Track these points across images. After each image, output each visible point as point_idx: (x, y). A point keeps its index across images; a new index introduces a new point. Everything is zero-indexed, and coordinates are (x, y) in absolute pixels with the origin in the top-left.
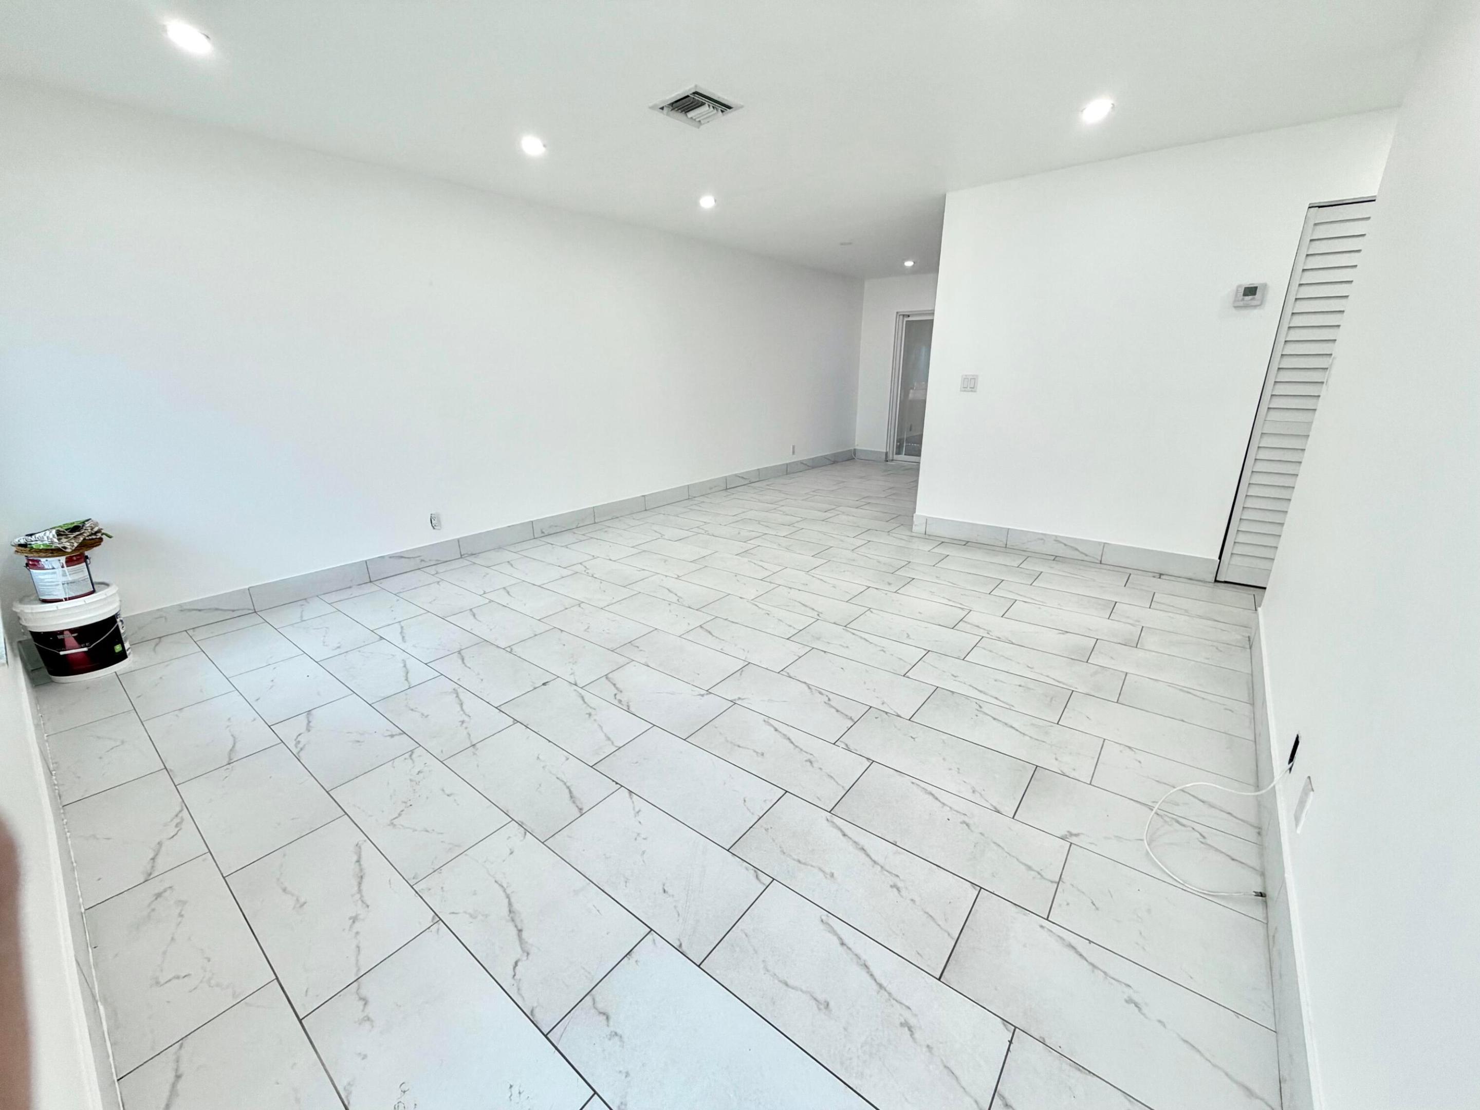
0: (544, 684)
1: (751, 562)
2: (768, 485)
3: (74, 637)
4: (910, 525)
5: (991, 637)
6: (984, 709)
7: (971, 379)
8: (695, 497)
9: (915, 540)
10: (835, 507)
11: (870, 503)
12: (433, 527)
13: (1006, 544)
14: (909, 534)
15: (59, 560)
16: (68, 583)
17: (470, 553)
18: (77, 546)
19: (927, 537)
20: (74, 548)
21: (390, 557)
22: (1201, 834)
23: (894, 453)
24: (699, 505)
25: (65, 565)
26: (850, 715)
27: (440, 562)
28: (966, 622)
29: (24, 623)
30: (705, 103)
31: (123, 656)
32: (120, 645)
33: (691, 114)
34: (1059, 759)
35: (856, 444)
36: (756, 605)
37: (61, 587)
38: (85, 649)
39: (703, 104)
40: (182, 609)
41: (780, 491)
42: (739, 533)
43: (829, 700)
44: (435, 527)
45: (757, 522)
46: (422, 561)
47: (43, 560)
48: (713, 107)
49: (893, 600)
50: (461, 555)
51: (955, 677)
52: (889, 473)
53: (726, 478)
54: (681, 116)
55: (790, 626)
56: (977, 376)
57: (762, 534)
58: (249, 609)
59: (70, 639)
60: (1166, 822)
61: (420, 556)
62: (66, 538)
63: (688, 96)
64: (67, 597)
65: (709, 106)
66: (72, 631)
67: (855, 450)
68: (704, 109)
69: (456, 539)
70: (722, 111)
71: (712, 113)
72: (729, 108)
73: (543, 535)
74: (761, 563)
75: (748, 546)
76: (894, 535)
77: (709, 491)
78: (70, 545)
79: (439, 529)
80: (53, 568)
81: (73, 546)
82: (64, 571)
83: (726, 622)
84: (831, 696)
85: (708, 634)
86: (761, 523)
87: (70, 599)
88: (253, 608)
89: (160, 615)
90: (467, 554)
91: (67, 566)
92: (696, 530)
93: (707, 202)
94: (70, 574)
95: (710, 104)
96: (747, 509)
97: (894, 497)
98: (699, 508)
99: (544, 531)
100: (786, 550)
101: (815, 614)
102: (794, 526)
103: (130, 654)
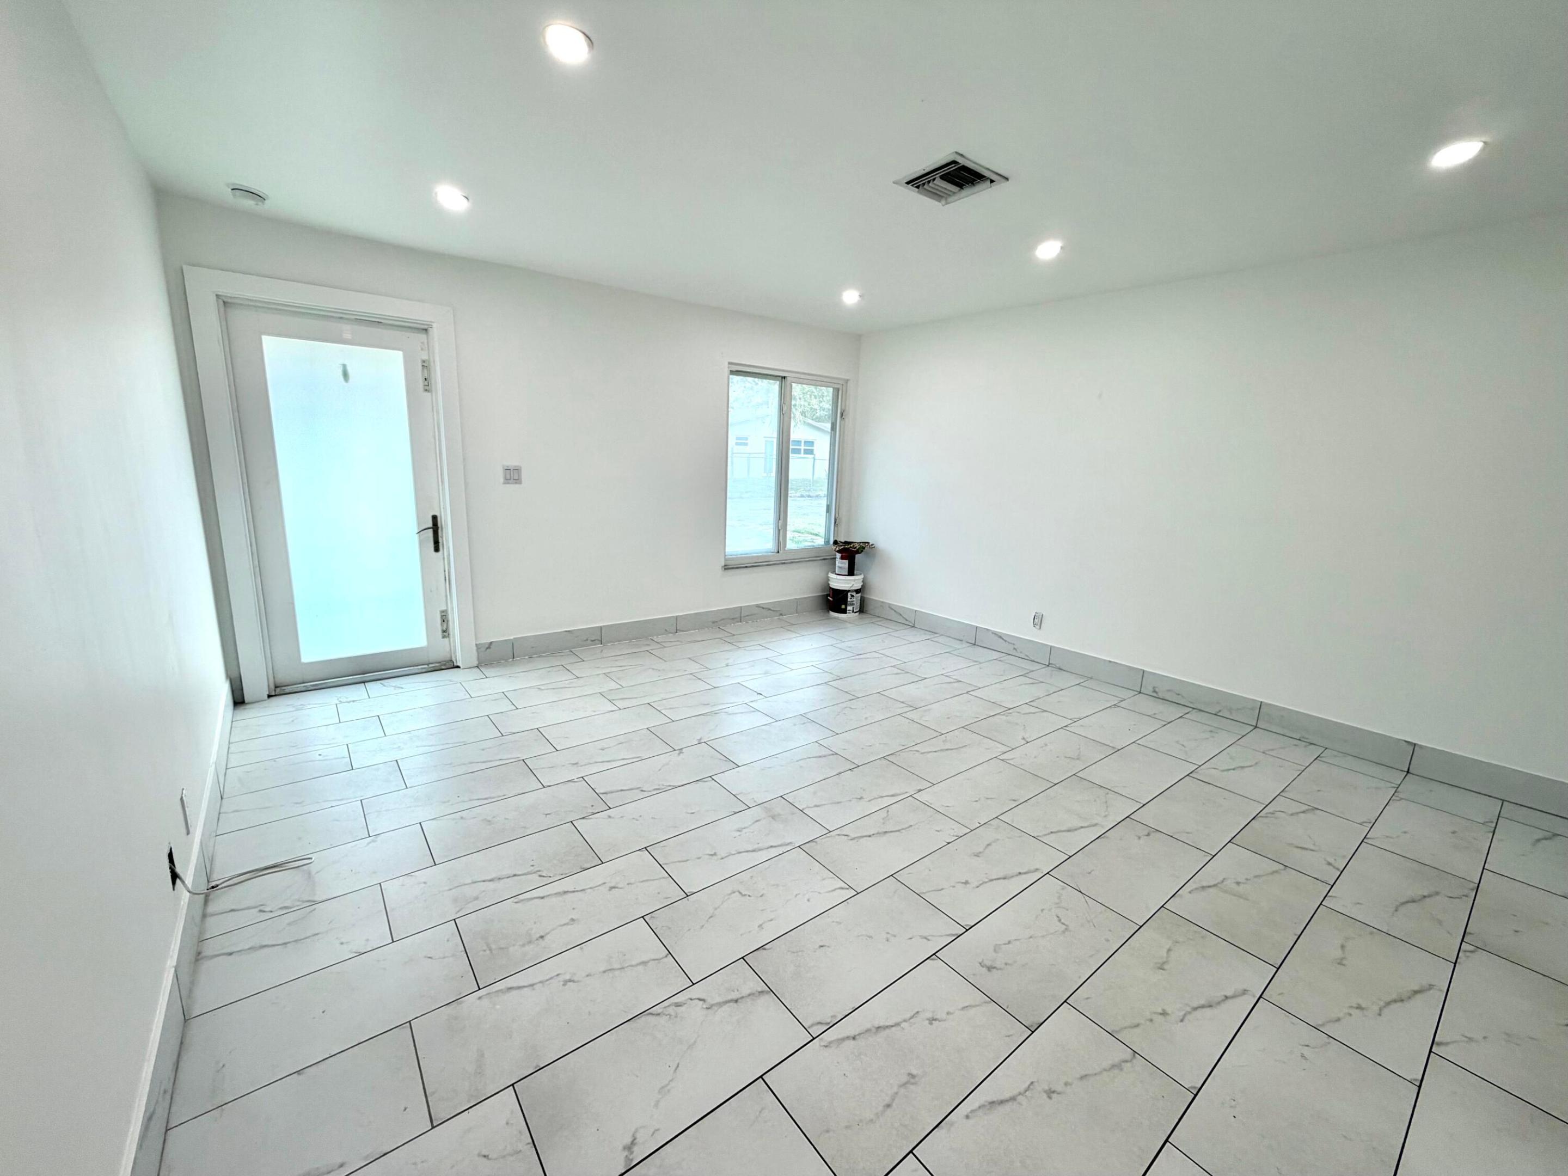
6: (535, 876)
22: (264, 912)
34: (423, 885)
50: (1049, 664)
60: (299, 901)
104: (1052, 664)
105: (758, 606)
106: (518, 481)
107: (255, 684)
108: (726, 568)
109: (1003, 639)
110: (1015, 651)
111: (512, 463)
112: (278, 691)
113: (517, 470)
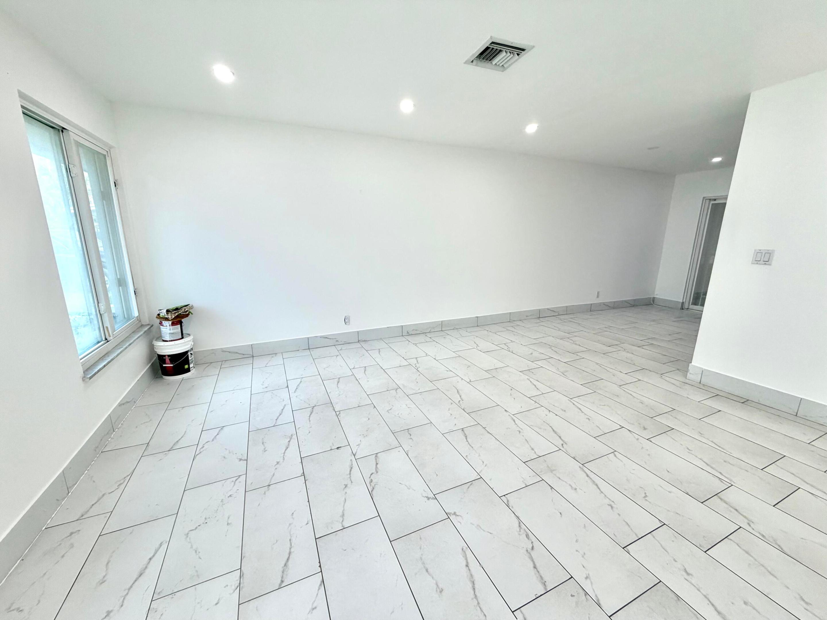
0: (338, 448)
1: (529, 380)
2: (571, 318)
3: (169, 359)
4: (685, 371)
5: (751, 531)
7: (765, 253)
8: (514, 321)
9: (687, 387)
10: (619, 343)
11: (653, 344)
12: (345, 323)
13: (797, 413)
14: (682, 379)
15: (169, 323)
16: (171, 334)
17: (363, 340)
18: (174, 318)
19: (701, 386)
20: (172, 318)
21: (321, 337)
23: (691, 304)
24: (514, 327)
25: (171, 325)
26: (546, 578)
27: (346, 343)
28: (721, 499)
29: (155, 350)
30: (503, 51)
31: (188, 370)
32: (187, 365)
33: (496, 61)
35: (656, 293)
36: (514, 421)
37: (168, 335)
38: (172, 365)
39: (500, 51)
40: (223, 351)
41: (579, 324)
42: (532, 354)
43: (533, 548)
44: (346, 323)
45: (550, 347)
46: (337, 341)
47: (163, 322)
48: (510, 53)
49: (642, 448)
51: (688, 574)
52: (681, 319)
53: (540, 310)
54: (487, 64)
55: (533, 449)
56: (773, 251)
57: (549, 357)
58: (251, 355)
59: (167, 359)
61: (336, 338)
62: (171, 313)
63: (488, 48)
64: (170, 340)
65: (506, 52)
66: (169, 356)
67: (654, 298)
68: (503, 54)
69: (356, 331)
70: (518, 55)
71: (510, 57)
72: (523, 50)
73: (408, 334)
74: (536, 383)
75: (533, 365)
76: (667, 379)
77: (526, 318)
78: (171, 317)
79: (348, 325)
80: (166, 326)
81: (172, 317)
82: (170, 328)
83: (483, 430)
84: (536, 544)
85: (464, 438)
86: (553, 348)
87: (171, 341)
88: (252, 354)
89: (213, 352)
90: (362, 340)
91: (172, 326)
92: (503, 346)
93: (531, 128)
94: (172, 330)
95: (507, 50)
96: (548, 335)
97: (678, 342)
98: (513, 330)
99: (409, 332)
100: (562, 375)
101: (559, 442)
102: (577, 355)
103: (192, 370)
104: (360, 340)
109: (328, 338)
110: (337, 342)
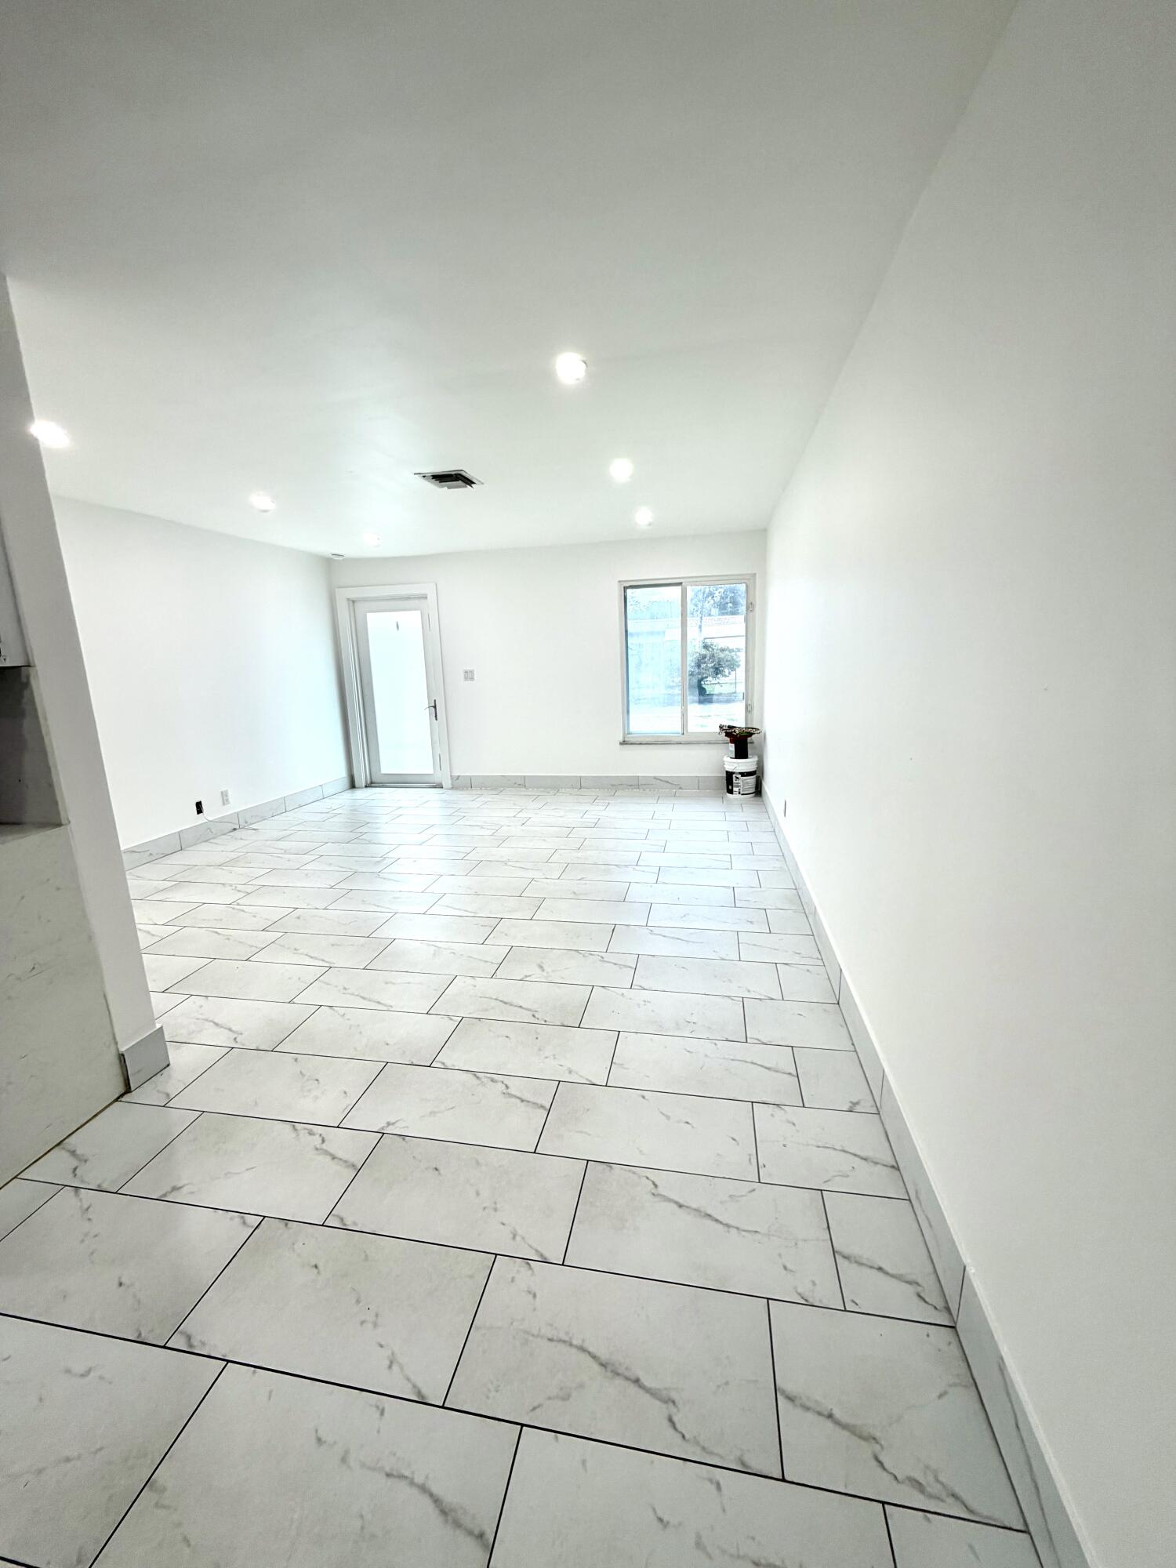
105: (655, 778)
106: (472, 679)
107: (361, 778)
108: (624, 743)
111: (468, 668)
112: (370, 785)
113: (472, 672)
